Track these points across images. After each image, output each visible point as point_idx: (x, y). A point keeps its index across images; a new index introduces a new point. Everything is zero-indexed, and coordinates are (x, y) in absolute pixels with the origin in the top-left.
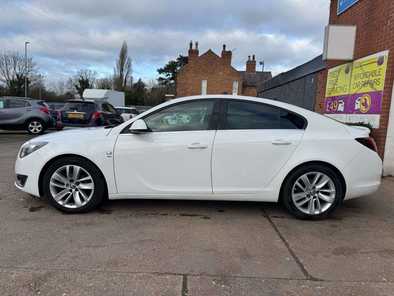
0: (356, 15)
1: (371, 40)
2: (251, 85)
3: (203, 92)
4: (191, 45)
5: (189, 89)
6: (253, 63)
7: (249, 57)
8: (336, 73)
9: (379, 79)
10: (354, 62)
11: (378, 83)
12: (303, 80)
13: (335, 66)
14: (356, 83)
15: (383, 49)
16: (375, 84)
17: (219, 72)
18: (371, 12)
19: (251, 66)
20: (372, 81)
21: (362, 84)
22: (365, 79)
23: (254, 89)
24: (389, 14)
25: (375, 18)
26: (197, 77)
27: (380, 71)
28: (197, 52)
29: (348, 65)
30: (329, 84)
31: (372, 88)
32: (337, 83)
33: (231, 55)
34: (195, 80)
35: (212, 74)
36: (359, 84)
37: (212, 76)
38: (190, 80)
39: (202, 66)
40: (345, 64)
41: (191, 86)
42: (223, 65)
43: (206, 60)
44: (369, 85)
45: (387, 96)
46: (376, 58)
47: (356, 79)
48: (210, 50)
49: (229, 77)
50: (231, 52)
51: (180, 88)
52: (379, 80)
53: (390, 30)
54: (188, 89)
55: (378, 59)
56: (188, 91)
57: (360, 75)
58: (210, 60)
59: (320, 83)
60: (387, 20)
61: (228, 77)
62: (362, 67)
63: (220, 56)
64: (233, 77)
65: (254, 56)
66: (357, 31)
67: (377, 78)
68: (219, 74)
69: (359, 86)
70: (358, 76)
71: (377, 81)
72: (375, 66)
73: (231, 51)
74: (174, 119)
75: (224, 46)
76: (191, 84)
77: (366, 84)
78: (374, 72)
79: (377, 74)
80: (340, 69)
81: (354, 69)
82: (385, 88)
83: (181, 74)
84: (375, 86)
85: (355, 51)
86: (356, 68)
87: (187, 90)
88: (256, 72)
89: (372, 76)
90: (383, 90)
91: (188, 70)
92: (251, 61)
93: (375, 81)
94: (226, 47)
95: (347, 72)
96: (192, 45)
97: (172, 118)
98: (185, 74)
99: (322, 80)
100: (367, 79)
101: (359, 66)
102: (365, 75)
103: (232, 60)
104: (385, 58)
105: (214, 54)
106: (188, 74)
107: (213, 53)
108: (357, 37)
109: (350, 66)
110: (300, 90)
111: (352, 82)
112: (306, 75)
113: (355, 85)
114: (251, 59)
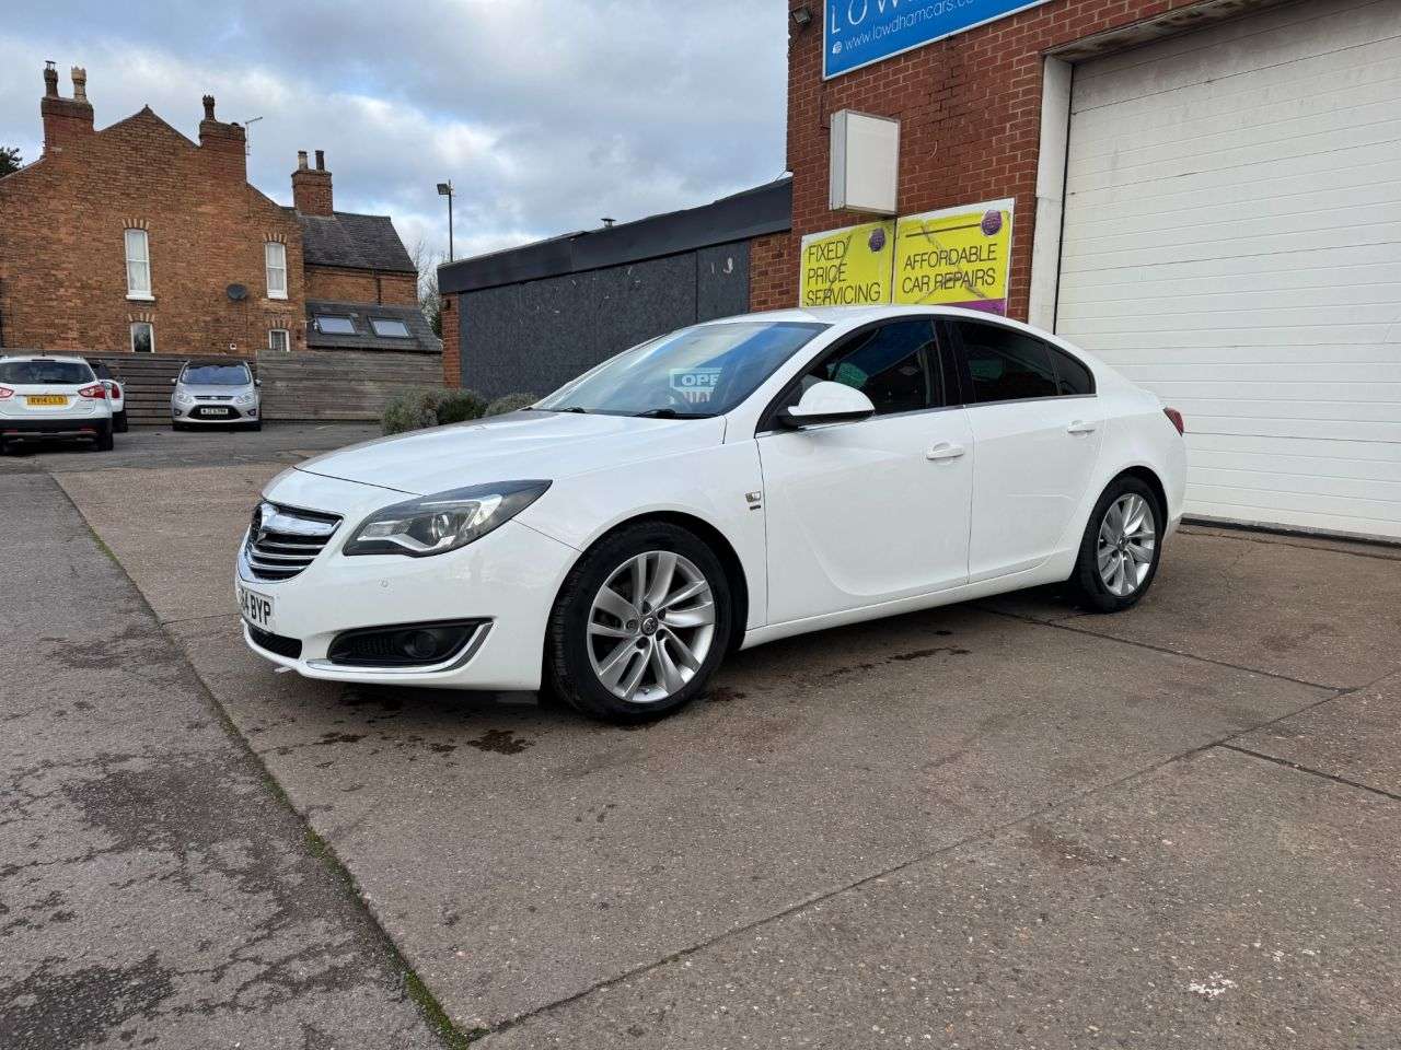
0: (894, 92)
1: (954, 165)
2: (328, 262)
3: (132, 280)
4: (51, 78)
5: (64, 266)
6: (318, 179)
7: (303, 154)
8: (832, 247)
9: (992, 269)
10: (900, 220)
11: (990, 280)
12: (686, 261)
13: (828, 228)
14: (913, 280)
15: (999, 195)
16: (980, 281)
17: (198, 205)
18: (947, 93)
19: (315, 189)
20: (970, 275)
21: (936, 282)
22: (944, 269)
23: (344, 278)
24: (1005, 108)
25: (960, 111)
26: (96, 216)
27: (992, 248)
28: (84, 112)
29: (879, 227)
30: (810, 278)
31: (973, 292)
32: (843, 276)
33: (244, 140)
34: (87, 229)
35: (170, 209)
36: (926, 280)
37: (172, 216)
38: (63, 230)
39: (116, 173)
40: (871, 224)
41: (73, 257)
42: (215, 178)
43: (135, 149)
44: (958, 284)
45: (1020, 312)
46: (977, 216)
47: (913, 268)
48: (147, 111)
49: (246, 227)
50: (243, 129)
51: (19, 263)
52: (990, 273)
53: (1013, 148)
54: (57, 266)
55: (983, 217)
56: (61, 275)
57: (926, 257)
58: (152, 153)
59: (761, 274)
60: (1003, 120)
61: (239, 227)
62: (930, 235)
63: (198, 142)
64: (264, 229)
65: (320, 155)
66: (902, 136)
67: (985, 266)
68: (202, 213)
69: (925, 287)
70: (918, 258)
71: (987, 276)
72: (977, 237)
73: (242, 125)
74: (96, 395)
75: (209, 103)
76: (74, 248)
77: (950, 280)
78: (974, 251)
79: (985, 256)
80: (849, 238)
81: (902, 241)
82: (1011, 293)
83: (14, 198)
84: (979, 286)
85: (900, 192)
86: (908, 236)
87: (53, 272)
88: (337, 214)
89: (969, 261)
90: (1006, 297)
91: (49, 185)
92: (311, 173)
93: (980, 274)
94: (215, 108)
95: (877, 244)
96: (56, 81)
97: (86, 393)
98: (36, 199)
99: (770, 264)
100: (953, 269)
101: (920, 231)
102: (944, 256)
103: (248, 159)
104: (1004, 217)
105: (168, 128)
106: (54, 204)
107: (160, 123)
108: (904, 152)
109: (886, 231)
110: (676, 292)
111: (900, 275)
112: (701, 248)
113: (909, 285)
114: (312, 165)
